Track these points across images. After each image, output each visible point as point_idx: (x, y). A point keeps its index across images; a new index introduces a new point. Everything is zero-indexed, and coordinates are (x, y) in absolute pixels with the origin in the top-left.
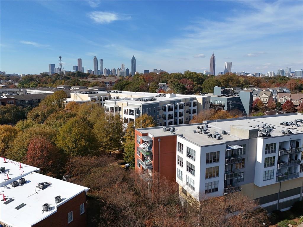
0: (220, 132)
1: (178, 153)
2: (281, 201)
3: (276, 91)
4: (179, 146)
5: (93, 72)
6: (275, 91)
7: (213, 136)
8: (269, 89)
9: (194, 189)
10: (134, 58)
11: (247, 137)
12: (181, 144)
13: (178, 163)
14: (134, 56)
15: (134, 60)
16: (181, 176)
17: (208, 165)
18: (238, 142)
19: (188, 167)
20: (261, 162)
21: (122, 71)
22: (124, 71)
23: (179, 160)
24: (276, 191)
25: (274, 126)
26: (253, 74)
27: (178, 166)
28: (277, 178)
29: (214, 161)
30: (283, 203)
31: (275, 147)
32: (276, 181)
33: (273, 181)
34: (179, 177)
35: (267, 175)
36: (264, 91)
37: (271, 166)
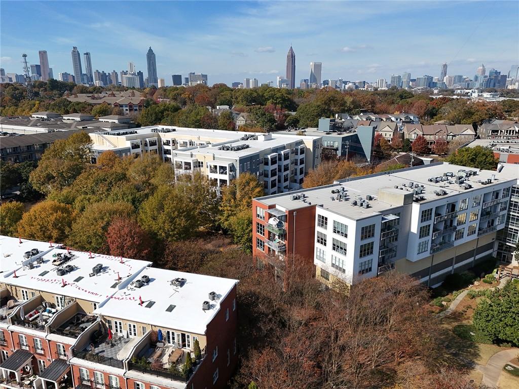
0: (364, 198)
1: (318, 229)
2: (433, 276)
3: (401, 119)
4: (319, 220)
5: (73, 77)
6: (399, 120)
7: (359, 203)
8: (390, 116)
9: (344, 271)
10: (150, 51)
11: (401, 204)
12: (323, 217)
13: (318, 241)
14: (150, 48)
15: (151, 56)
16: (321, 256)
17: (363, 241)
18: (394, 211)
19: (334, 245)
20: (416, 232)
21: (130, 76)
22: (134, 76)
23: (318, 237)
24: (428, 265)
25: (423, 185)
26: (355, 83)
27: (317, 245)
28: (431, 250)
29: (369, 236)
30: (434, 278)
31: (431, 214)
32: (430, 253)
33: (427, 254)
34: (318, 257)
35: (421, 248)
36: (384, 119)
37: (426, 236)
